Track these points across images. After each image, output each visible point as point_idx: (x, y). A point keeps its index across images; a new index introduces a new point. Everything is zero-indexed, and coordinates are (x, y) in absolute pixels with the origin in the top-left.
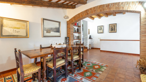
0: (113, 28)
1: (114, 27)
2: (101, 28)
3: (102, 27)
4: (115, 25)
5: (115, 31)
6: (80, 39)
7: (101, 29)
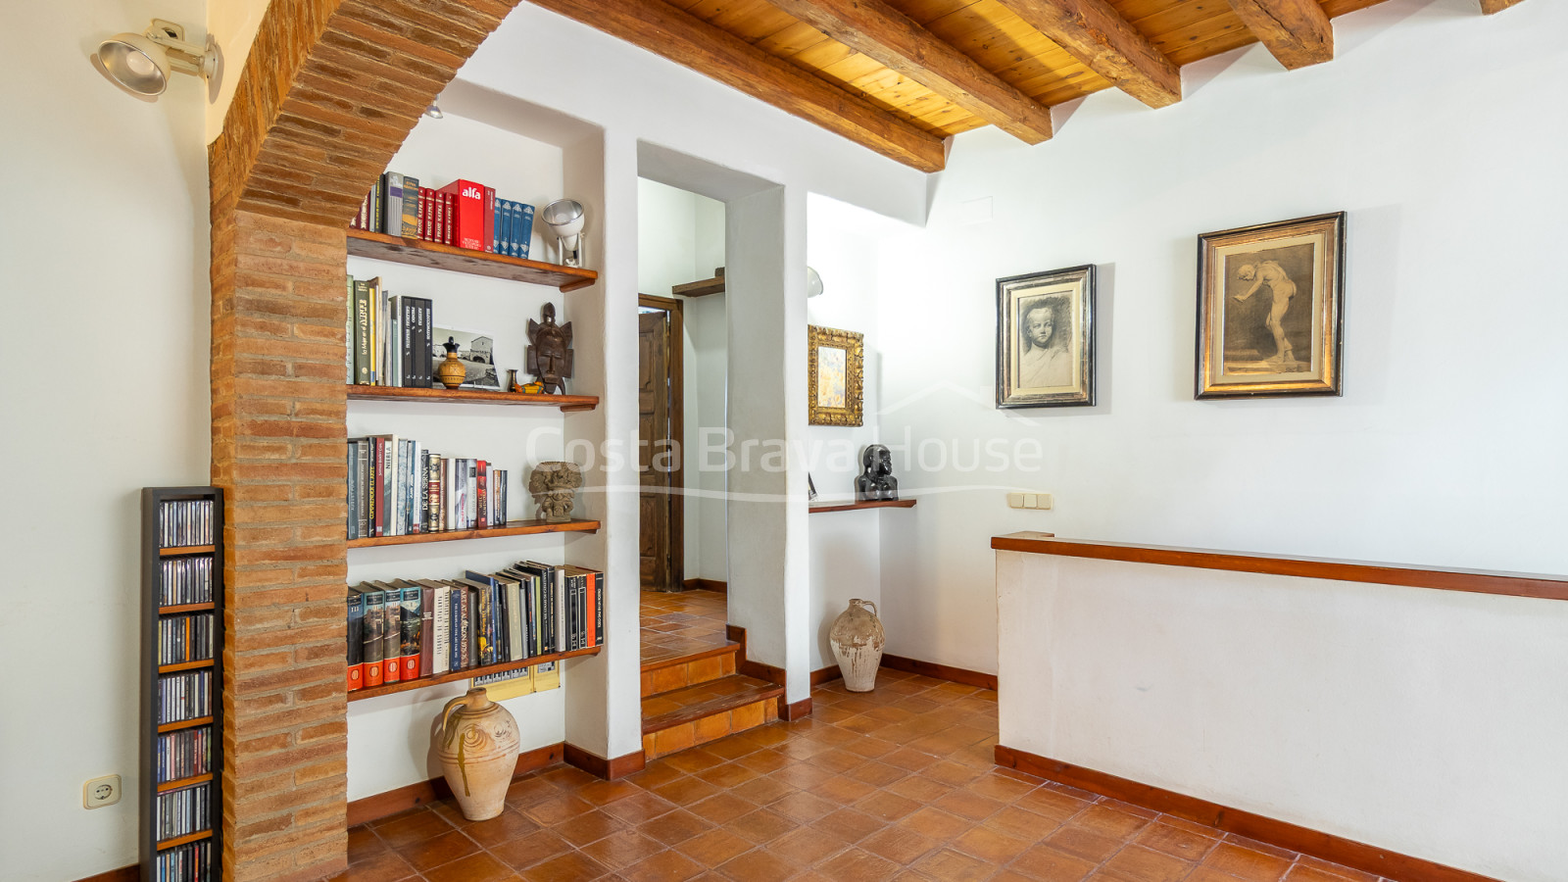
0: (1279, 309)
1: (1283, 291)
2: (1058, 305)
3: (1076, 290)
4: (1317, 239)
5: (1320, 368)
6: (591, 527)
7: (1058, 329)
